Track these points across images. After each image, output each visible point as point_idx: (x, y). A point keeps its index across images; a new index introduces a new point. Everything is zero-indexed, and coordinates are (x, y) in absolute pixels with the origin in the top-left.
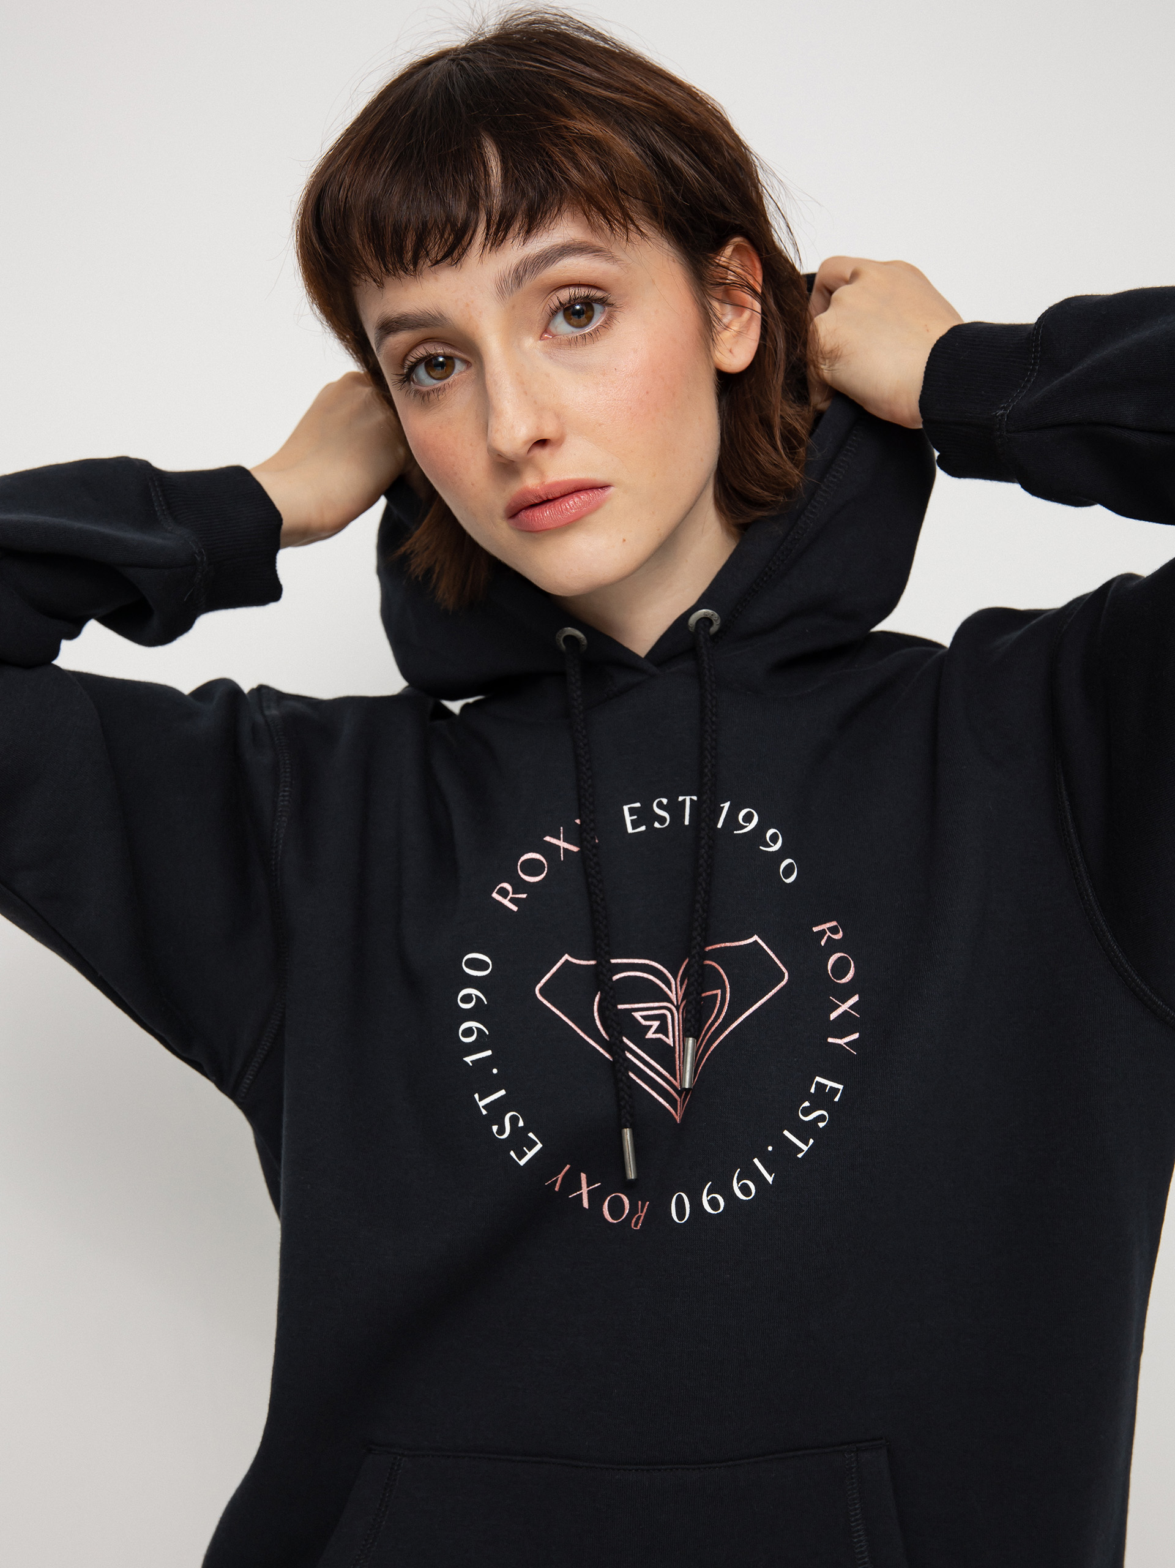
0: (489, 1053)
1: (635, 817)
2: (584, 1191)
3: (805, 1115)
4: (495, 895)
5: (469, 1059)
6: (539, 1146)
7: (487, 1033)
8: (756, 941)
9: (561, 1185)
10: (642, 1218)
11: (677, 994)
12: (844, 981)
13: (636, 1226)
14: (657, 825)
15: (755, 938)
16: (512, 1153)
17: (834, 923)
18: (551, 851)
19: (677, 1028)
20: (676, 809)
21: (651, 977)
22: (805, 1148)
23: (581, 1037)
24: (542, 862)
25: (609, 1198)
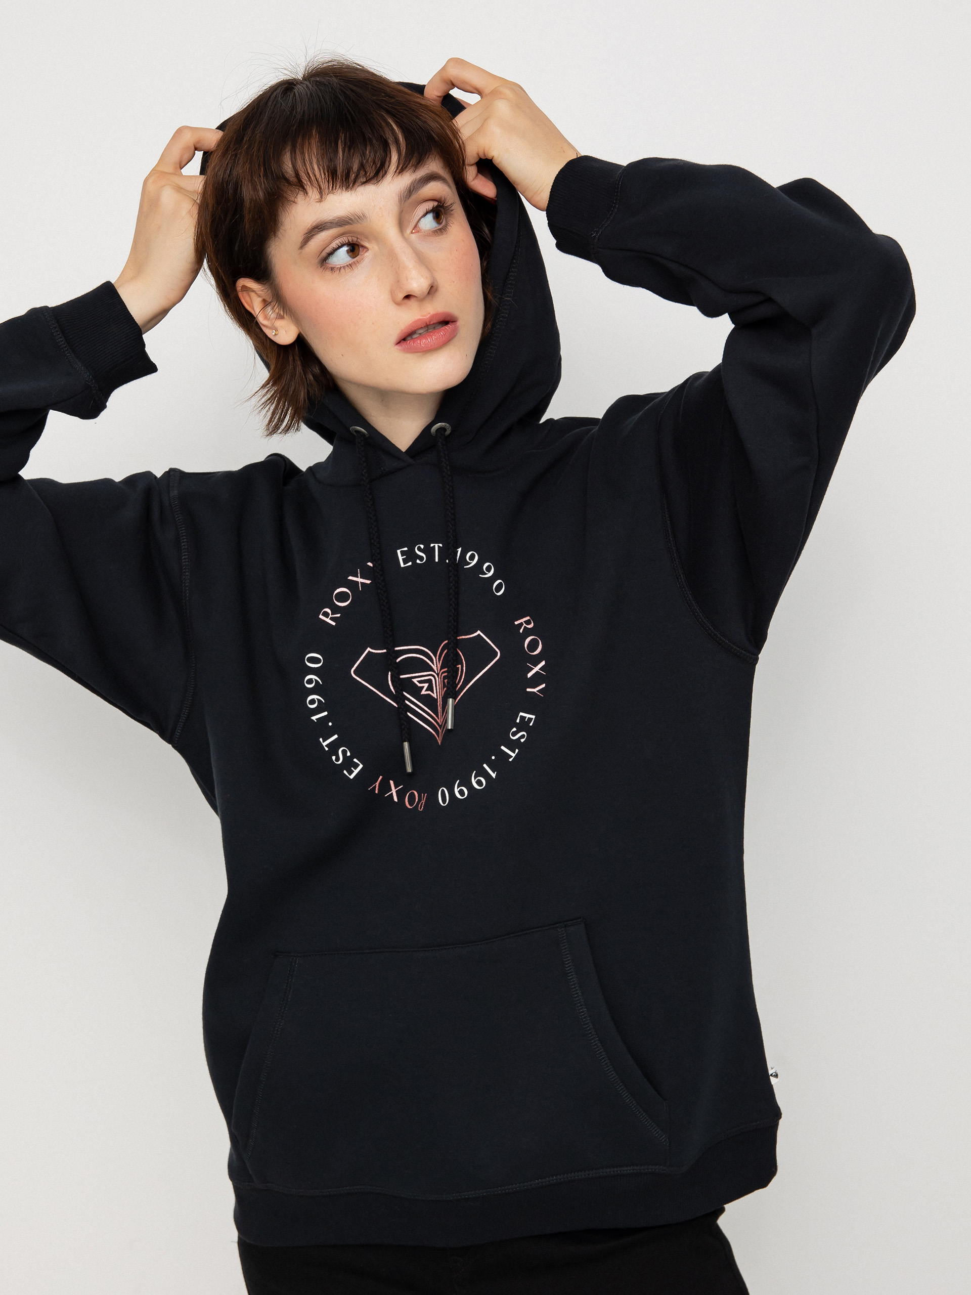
0: (326, 713)
1: (405, 557)
2: (394, 791)
3: (513, 736)
4: (321, 616)
5: (314, 718)
6: (361, 766)
7: (324, 702)
8: (479, 634)
9: (379, 789)
10: (423, 804)
11: (437, 666)
12: (535, 653)
13: (420, 809)
14: (418, 561)
15: (479, 632)
16: (345, 772)
17: (528, 618)
18: (353, 585)
19: (438, 687)
20: (429, 552)
21: (422, 657)
22: (513, 755)
23: (382, 697)
24: (348, 593)
25: (408, 794)
